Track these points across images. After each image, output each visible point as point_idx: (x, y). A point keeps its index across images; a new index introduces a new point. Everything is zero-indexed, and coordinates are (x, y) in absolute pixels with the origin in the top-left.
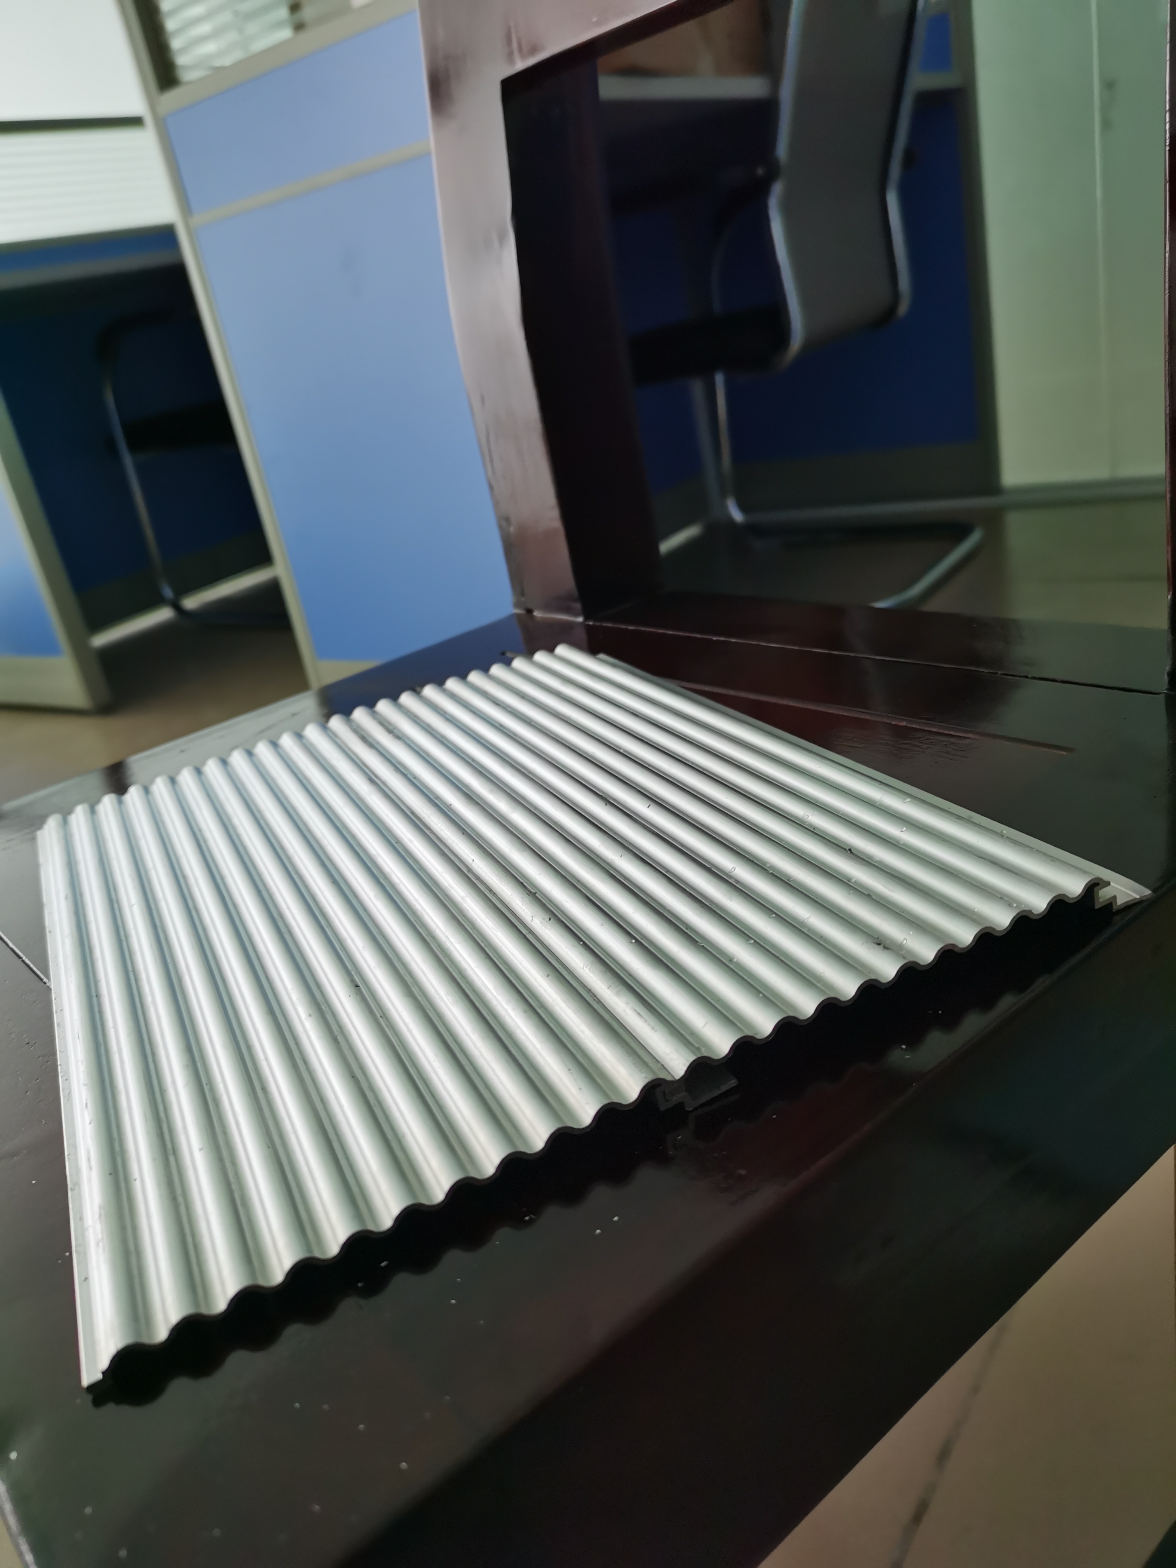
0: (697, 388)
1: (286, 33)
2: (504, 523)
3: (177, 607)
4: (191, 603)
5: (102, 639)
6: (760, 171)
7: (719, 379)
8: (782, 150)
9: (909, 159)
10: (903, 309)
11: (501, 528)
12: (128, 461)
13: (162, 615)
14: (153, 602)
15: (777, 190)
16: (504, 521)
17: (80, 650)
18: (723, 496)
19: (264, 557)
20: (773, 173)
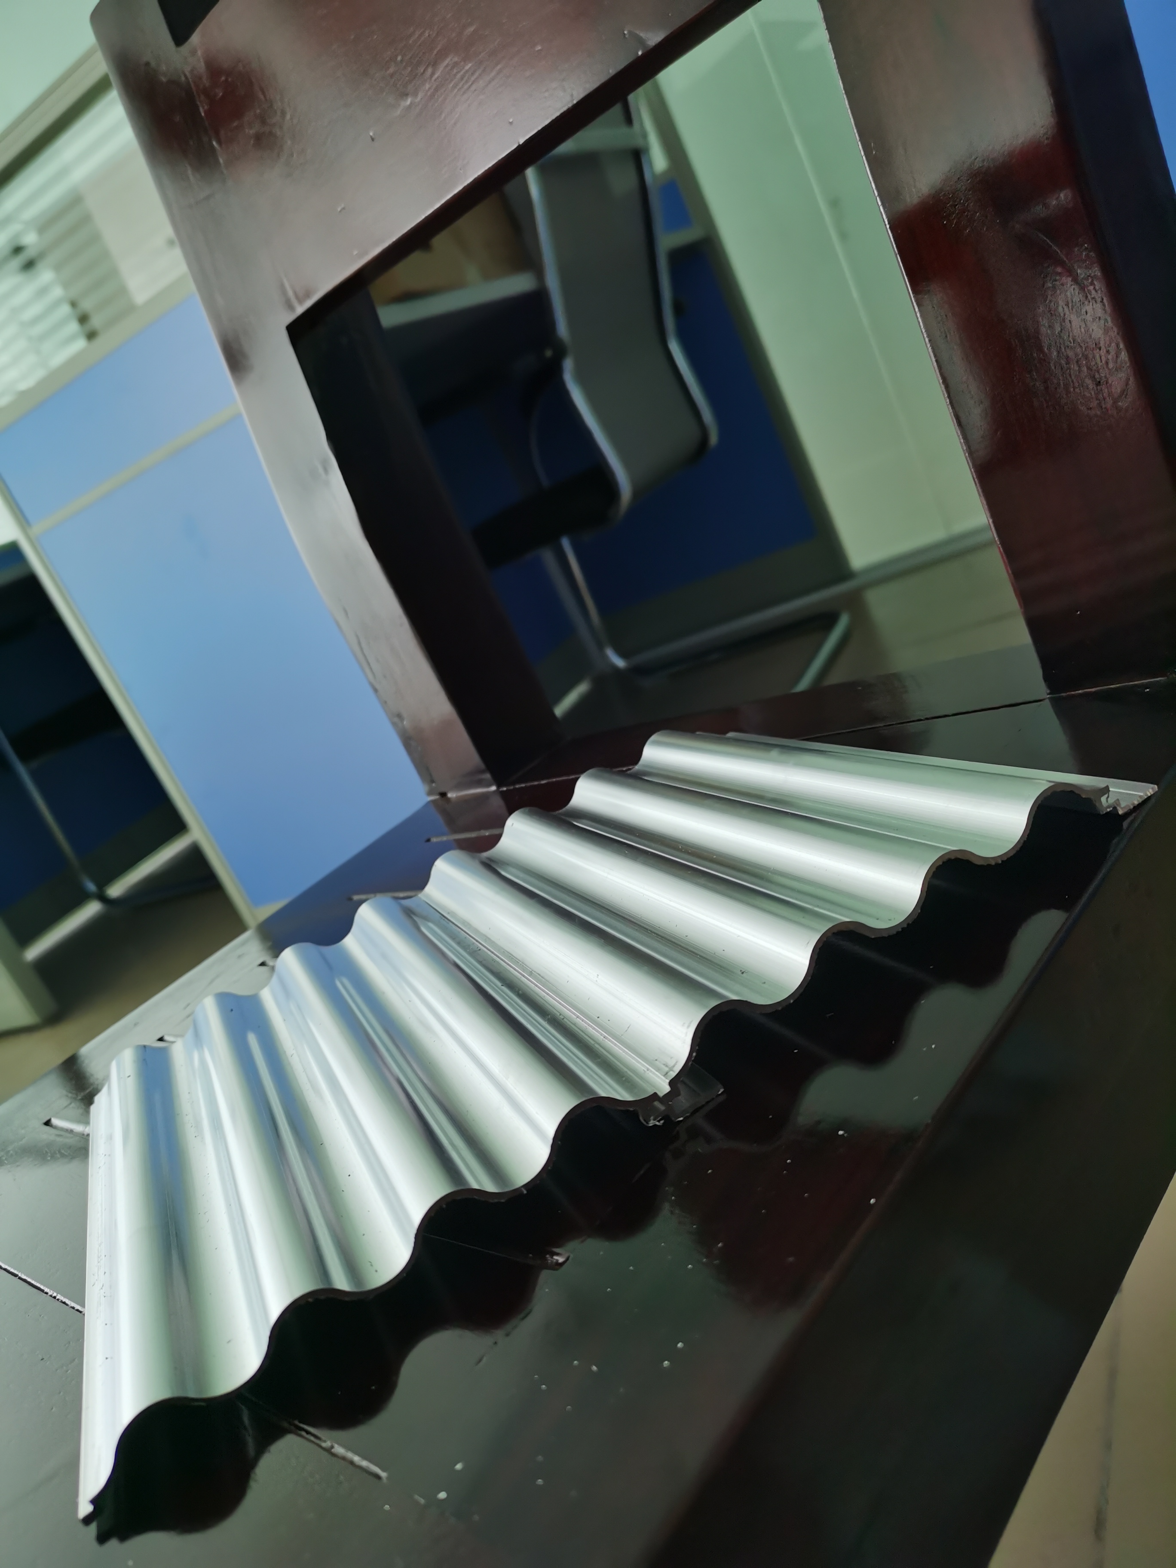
0: (548, 557)
1: (81, 344)
2: (396, 720)
3: (102, 898)
4: (116, 890)
5: (34, 952)
6: (549, 353)
7: (566, 544)
8: (563, 329)
9: (678, 309)
10: (714, 439)
11: (394, 724)
12: (22, 771)
13: (91, 910)
14: (78, 900)
15: (568, 366)
16: (397, 718)
17: (17, 970)
18: (601, 647)
19: (178, 826)
20: (560, 352)
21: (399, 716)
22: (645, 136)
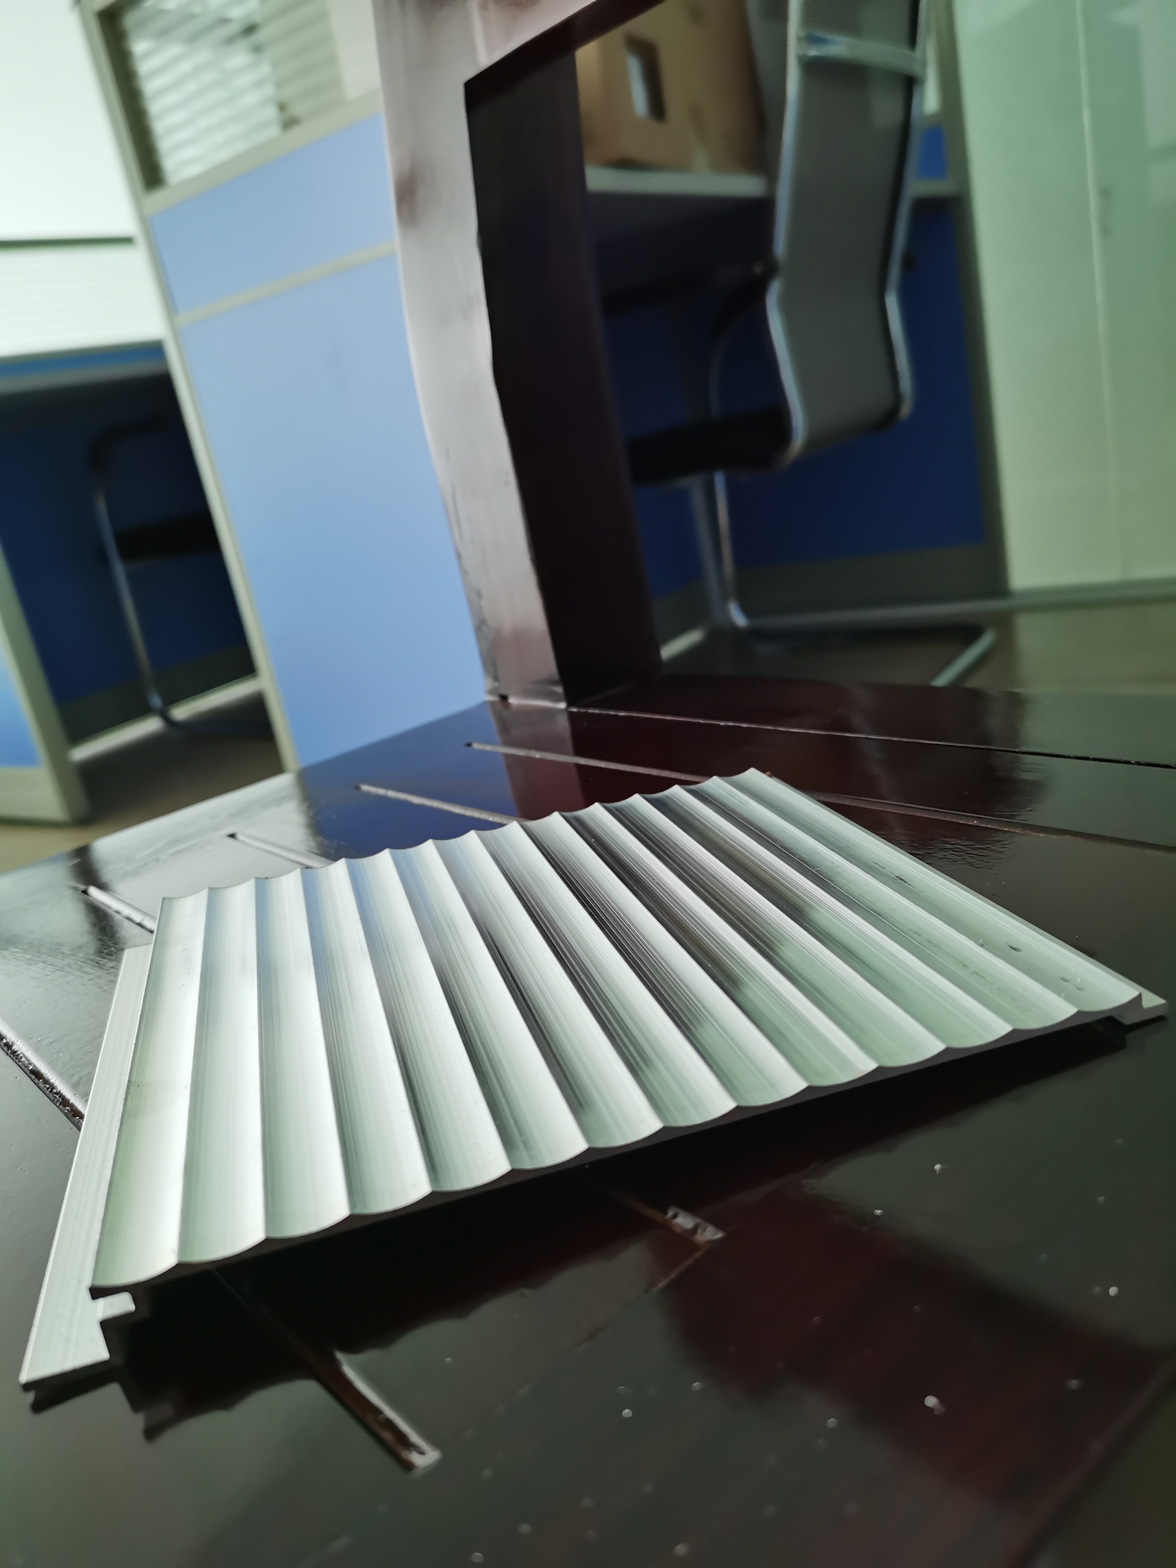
0: (696, 489)
1: (274, 131)
2: (474, 597)
3: (165, 716)
4: (182, 712)
5: (83, 752)
6: (758, 269)
7: (720, 481)
8: (780, 246)
9: (908, 262)
10: (906, 409)
12: (119, 570)
13: (150, 726)
14: (141, 711)
15: (776, 288)
16: (474, 593)
17: (59, 763)
18: (725, 598)
19: (246, 668)
20: (771, 270)
21: (479, 594)
22: (924, 65)
